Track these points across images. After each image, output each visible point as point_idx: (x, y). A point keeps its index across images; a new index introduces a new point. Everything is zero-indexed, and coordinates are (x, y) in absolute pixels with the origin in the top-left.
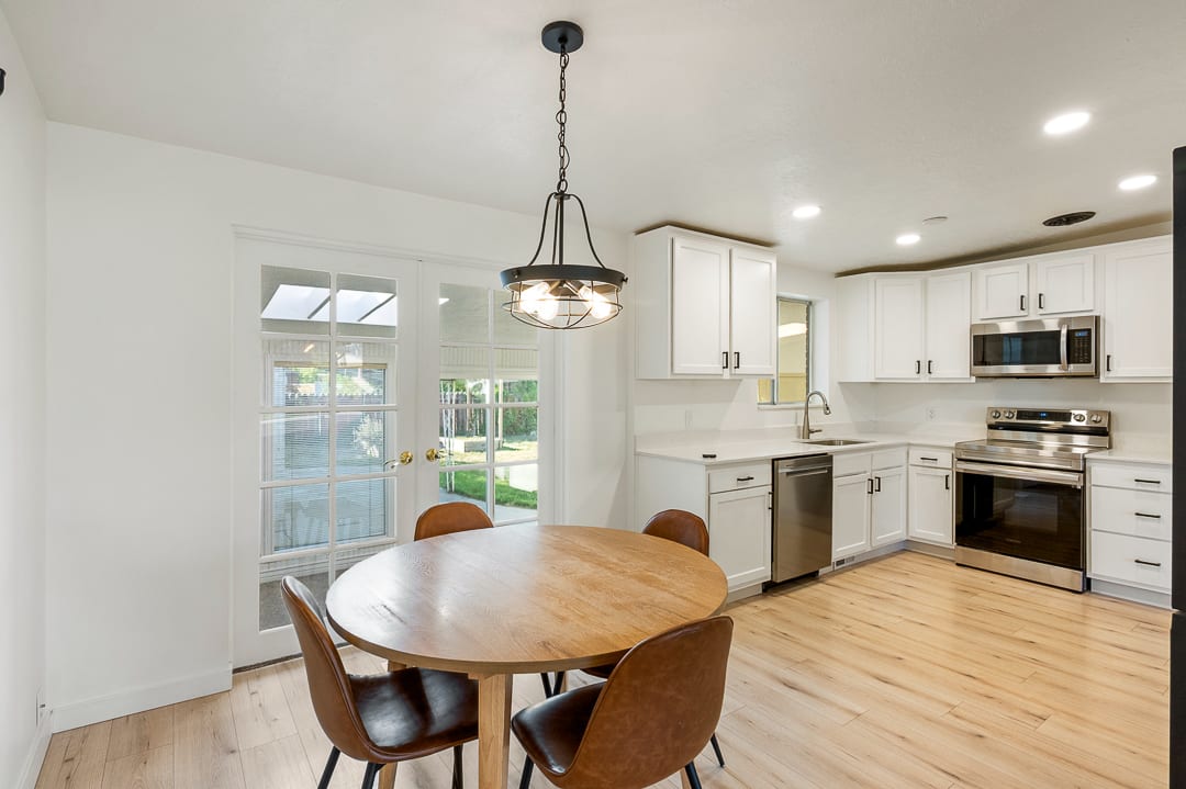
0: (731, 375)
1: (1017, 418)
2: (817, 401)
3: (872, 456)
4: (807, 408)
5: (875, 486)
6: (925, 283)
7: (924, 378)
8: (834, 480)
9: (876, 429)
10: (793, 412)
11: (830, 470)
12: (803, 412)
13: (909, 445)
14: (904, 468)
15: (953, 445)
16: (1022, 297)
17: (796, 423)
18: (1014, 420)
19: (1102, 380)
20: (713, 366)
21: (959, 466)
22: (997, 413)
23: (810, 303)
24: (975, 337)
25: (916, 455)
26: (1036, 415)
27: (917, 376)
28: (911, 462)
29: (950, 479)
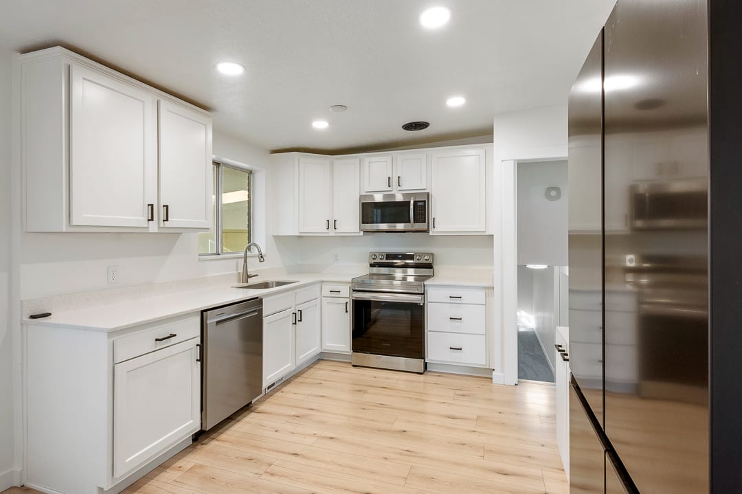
0: (159, 227)
1: (386, 259)
2: (255, 251)
3: (296, 293)
4: (246, 257)
5: (297, 317)
6: (332, 165)
7: (332, 232)
8: (264, 318)
9: (301, 270)
10: (235, 261)
11: (261, 311)
12: (243, 260)
13: (322, 281)
14: (319, 299)
15: (350, 280)
16: (389, 178)
17: (237, 270)
18: (384, 261)
19: (431, 234)
20: (137, 218)
21: (354, 295)
22: (374, 256)
23: (250, 172)
24: (363, 203)
25: (326, 289)
26: (395, 256)
27: (327, 231)
28: (324, 294)
29: (348, 304)
